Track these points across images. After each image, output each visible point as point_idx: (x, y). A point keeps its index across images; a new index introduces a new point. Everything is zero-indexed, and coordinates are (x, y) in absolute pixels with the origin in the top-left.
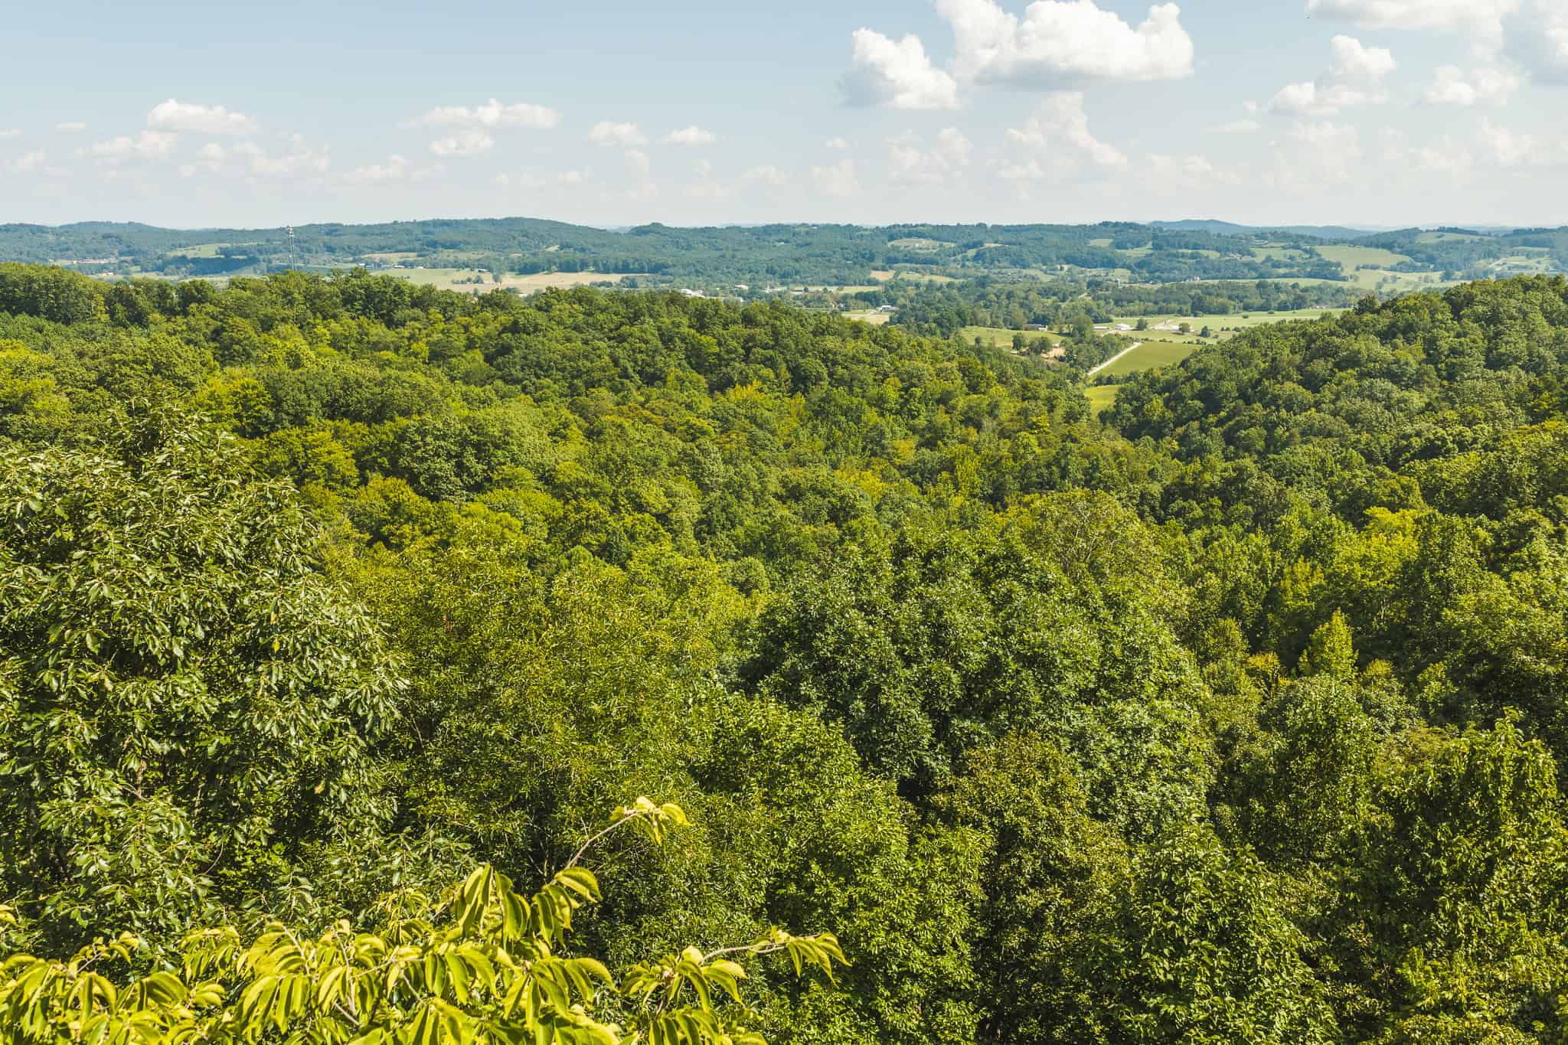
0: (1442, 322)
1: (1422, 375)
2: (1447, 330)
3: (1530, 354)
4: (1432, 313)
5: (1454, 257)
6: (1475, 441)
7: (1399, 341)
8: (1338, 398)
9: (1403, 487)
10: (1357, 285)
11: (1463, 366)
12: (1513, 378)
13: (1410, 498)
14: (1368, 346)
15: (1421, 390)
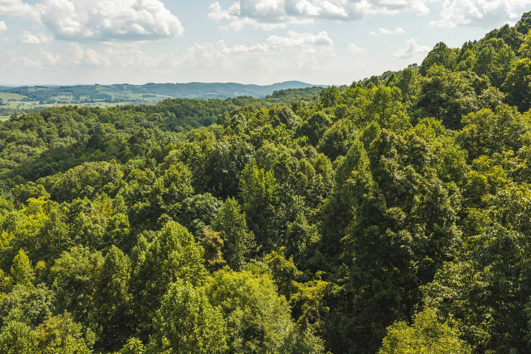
0: (41, 123)
1: (39, 142)
2: (44, 126)
3: (72, 132)
4: (38, 120)
5: (43, 96)
6: (60, 166)
7: (28, 130)
8: (10, 153)
9: (38, 188)
10: (10, 107)
11: (52, 138)
12: (69, 140)
13: (42, 192)
14: (18, 133)
15: (39, 147)
